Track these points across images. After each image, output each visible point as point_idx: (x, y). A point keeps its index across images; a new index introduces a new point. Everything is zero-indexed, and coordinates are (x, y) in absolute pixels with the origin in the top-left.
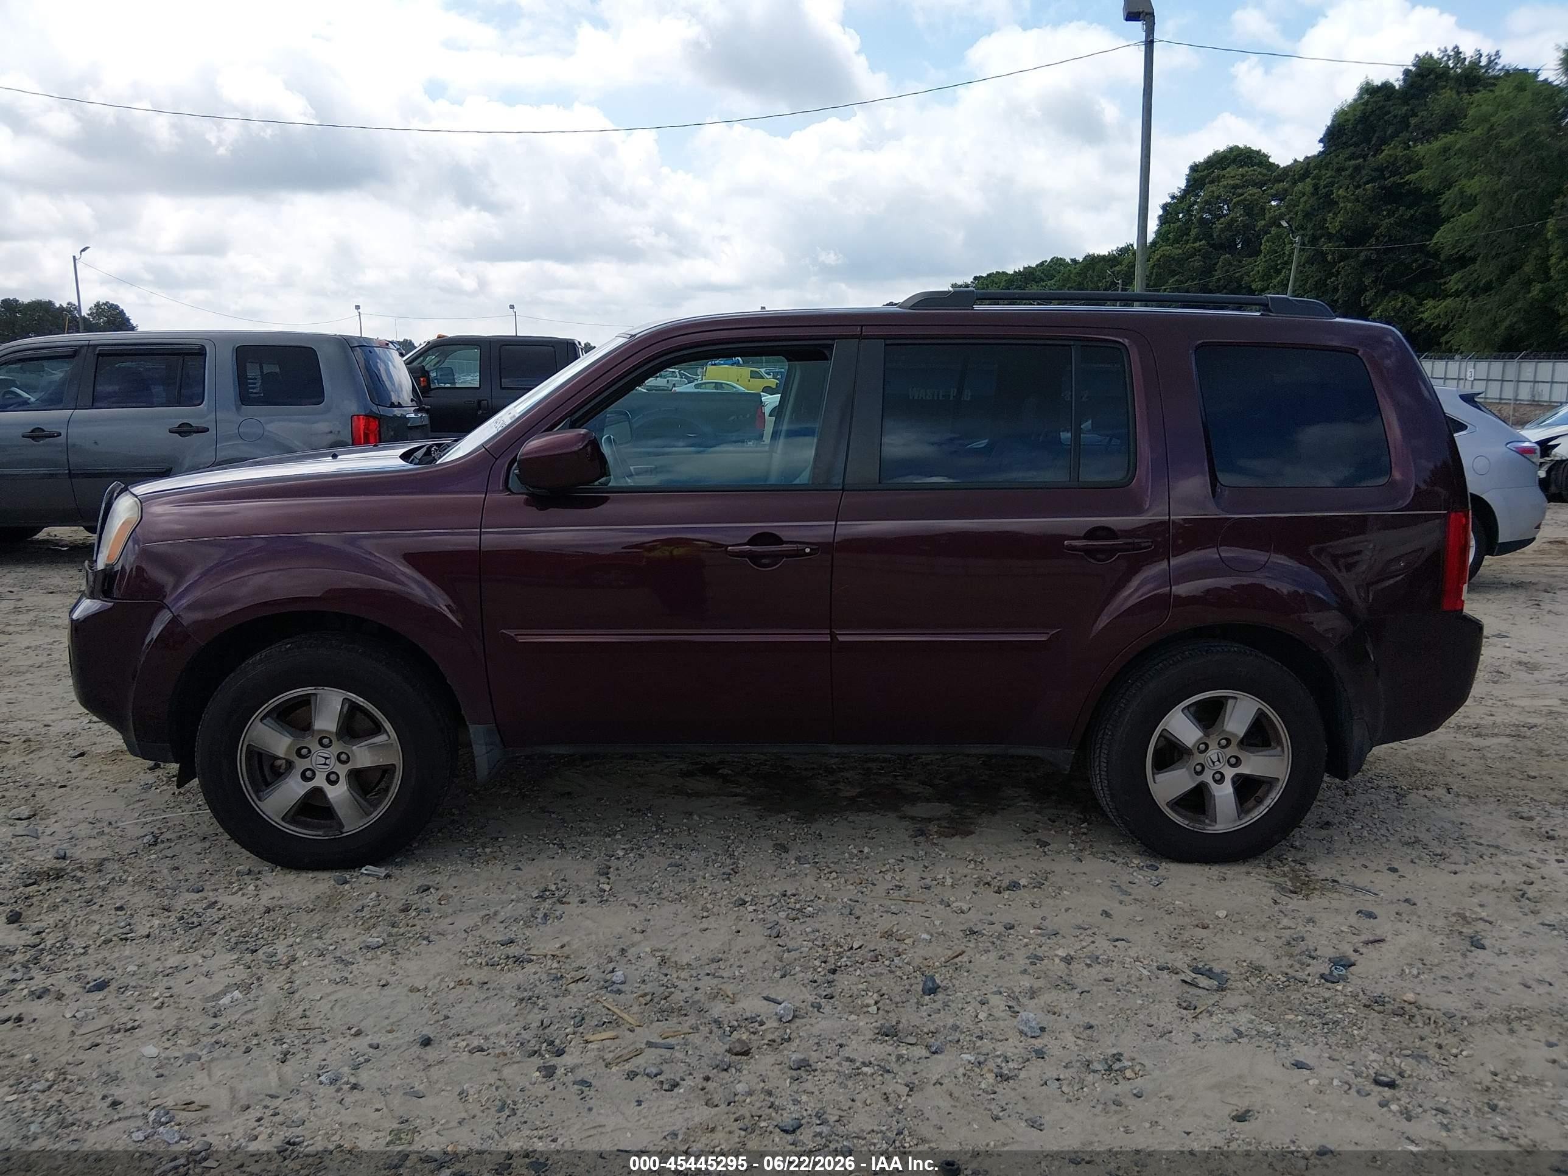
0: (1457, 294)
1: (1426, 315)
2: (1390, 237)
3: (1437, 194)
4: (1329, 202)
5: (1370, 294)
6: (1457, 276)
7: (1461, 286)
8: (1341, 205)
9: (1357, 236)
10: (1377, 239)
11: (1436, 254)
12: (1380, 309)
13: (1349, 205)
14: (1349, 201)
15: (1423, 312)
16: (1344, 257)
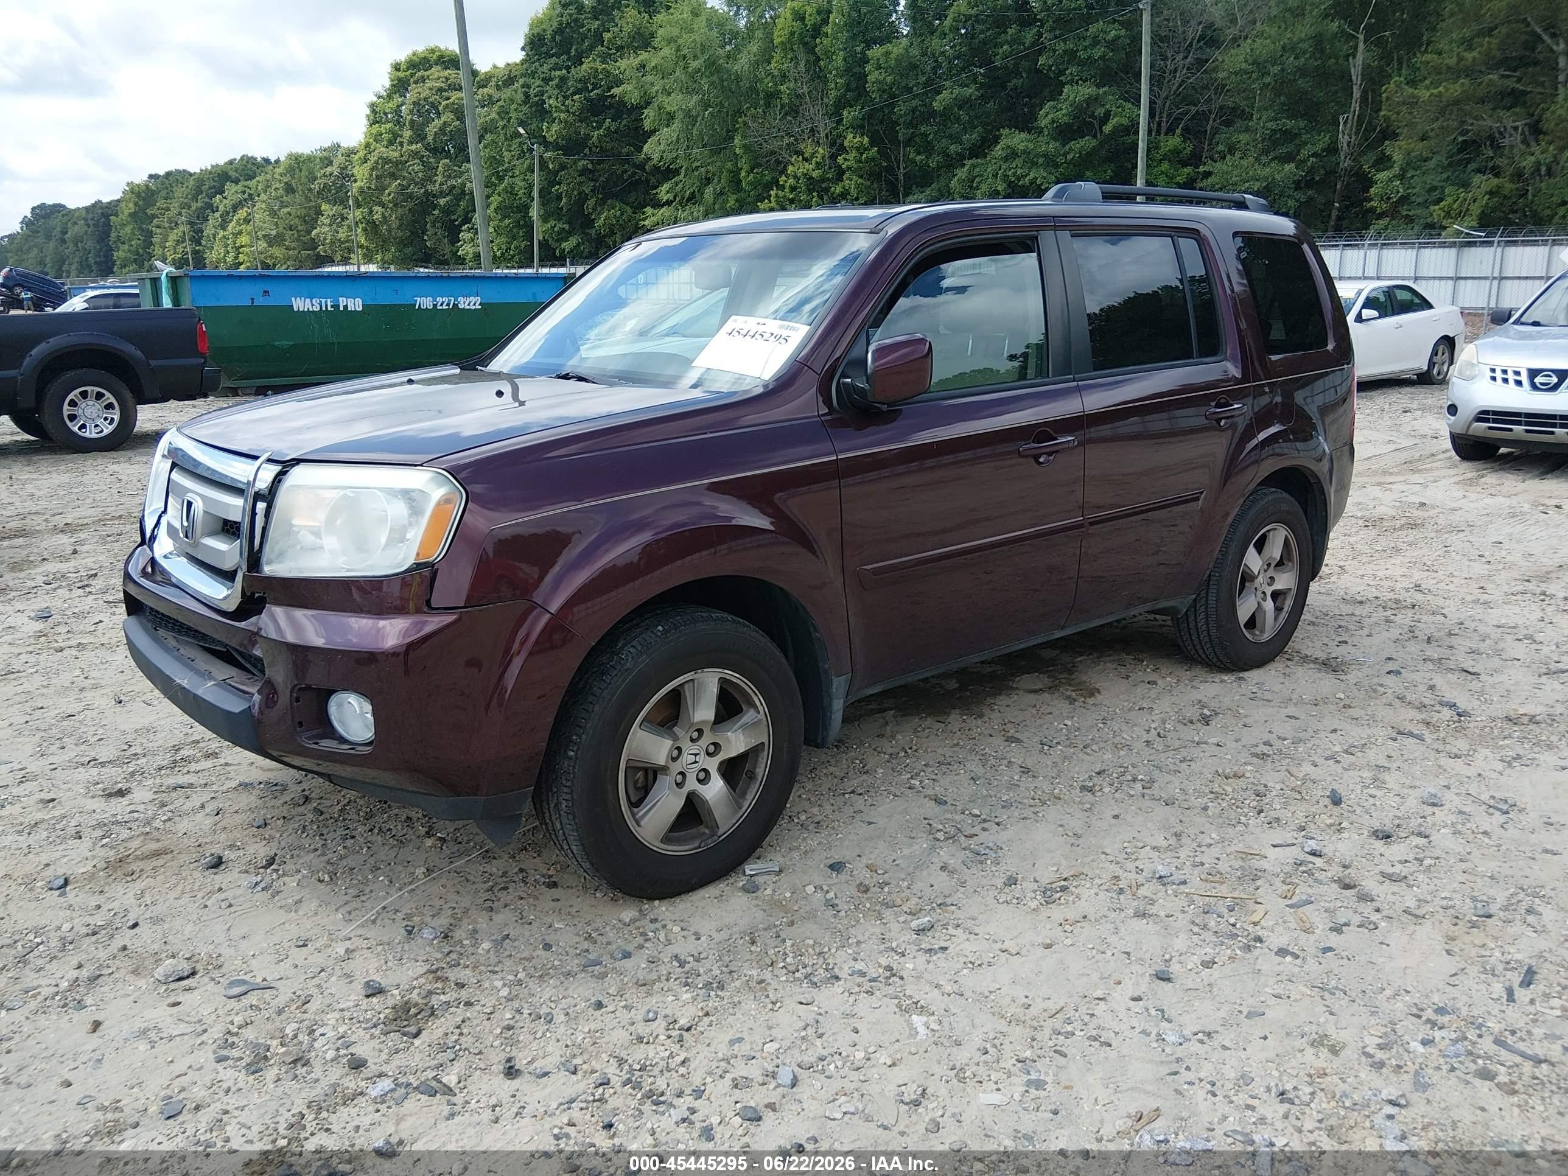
0: (668, 203)
1: (646, 223)
2: (601, 148)
3: (639, 108)
4: (541, 111)
5: (591, 203)
6: (666, 187)
7: (670, 196)
8: (555, 115)
9: (572, 146)
10: (590, 148)
11: (641, 166)
12: (603, 217)
13: (562, 115)
14: (562, 111)
15: (644, 219)
16: (563, 167)
